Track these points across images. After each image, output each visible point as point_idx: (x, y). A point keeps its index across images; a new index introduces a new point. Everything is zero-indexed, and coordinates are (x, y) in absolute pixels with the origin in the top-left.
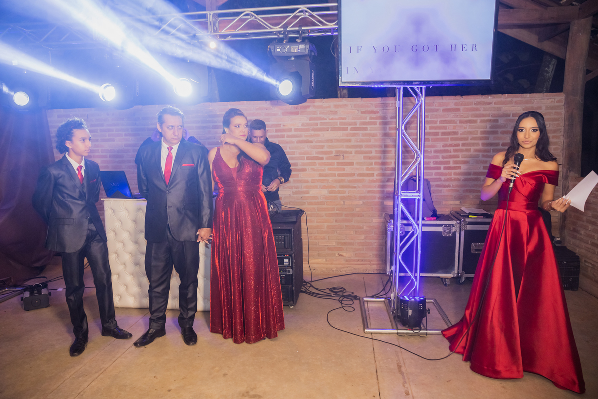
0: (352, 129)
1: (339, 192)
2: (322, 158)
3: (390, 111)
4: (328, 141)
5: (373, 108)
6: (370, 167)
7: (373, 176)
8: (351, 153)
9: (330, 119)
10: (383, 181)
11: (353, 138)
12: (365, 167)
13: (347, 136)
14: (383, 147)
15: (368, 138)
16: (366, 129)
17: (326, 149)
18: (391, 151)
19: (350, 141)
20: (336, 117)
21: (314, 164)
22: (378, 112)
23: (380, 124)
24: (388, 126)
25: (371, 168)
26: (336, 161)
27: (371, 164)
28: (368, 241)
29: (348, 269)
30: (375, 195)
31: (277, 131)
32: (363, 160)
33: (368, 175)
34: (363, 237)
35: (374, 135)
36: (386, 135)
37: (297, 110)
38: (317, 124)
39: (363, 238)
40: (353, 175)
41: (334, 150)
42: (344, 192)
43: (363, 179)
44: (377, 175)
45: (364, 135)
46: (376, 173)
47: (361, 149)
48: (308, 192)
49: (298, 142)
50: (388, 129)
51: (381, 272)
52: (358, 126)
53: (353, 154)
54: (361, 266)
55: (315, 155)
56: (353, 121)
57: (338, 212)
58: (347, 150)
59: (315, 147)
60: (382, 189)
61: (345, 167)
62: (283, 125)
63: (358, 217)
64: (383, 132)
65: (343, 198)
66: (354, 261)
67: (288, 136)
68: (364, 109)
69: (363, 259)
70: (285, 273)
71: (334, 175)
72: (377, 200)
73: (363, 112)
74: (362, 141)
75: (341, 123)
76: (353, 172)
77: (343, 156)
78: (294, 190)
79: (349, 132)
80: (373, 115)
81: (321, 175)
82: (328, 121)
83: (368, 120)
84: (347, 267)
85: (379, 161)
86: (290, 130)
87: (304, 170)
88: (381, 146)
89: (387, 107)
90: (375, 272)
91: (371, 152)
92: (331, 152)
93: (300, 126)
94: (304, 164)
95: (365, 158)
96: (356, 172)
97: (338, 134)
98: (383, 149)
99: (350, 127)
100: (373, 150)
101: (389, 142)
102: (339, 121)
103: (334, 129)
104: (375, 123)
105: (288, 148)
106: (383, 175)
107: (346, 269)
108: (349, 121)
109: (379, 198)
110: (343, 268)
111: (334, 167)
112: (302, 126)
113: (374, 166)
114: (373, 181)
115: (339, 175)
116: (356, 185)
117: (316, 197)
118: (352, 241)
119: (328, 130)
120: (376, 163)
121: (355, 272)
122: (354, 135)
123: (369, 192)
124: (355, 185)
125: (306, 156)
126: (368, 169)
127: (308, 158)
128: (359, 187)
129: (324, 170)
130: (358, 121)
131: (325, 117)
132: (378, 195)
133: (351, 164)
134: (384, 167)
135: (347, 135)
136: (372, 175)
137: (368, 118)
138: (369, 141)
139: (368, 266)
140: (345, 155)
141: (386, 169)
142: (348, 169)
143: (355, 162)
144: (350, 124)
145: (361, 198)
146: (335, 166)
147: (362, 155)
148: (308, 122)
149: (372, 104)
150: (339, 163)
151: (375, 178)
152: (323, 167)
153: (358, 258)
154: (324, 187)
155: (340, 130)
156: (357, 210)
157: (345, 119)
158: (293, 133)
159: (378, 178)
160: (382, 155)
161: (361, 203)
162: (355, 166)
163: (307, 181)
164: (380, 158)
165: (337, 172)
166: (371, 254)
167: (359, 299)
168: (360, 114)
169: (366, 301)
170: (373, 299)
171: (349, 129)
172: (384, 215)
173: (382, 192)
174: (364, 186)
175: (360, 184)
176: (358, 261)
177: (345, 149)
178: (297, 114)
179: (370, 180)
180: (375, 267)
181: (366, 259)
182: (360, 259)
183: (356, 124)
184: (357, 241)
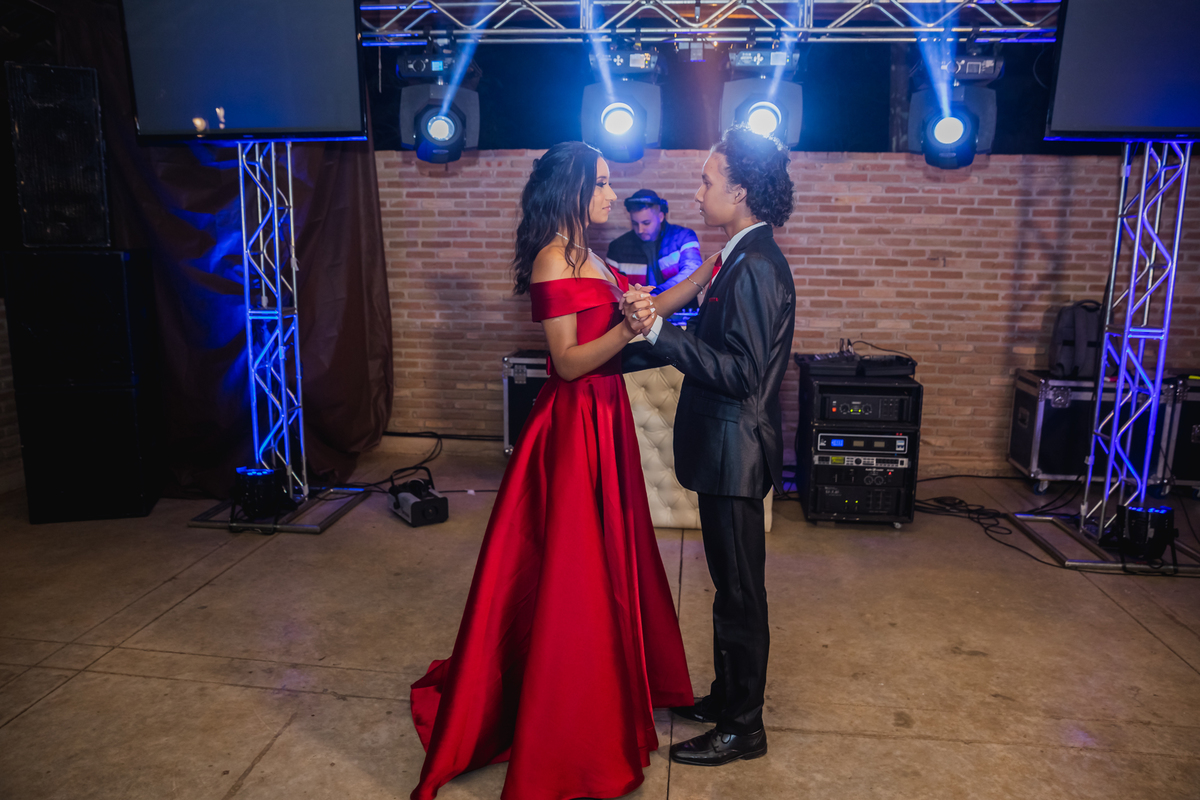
0: (964, 212)
1: (932, 326)
2: (904, 264)
3: (1039, 181)
4: (918, 231)
5: (1007, 175)
6: (992, 282)
7: (997, 299)
8: (959, 255)
9: (924, 191)
10: (1014, 310)
11: (965, 229)
12: (982, 282)
13: (955, 224)
14: (1020, 246)
15: (994, 228)
16: (990, 212)
17: (913, 247)
18: (1033, 254)
19: (958, 233)
20: (937, 188)
21: (889, 273)
22: (1014, 182)
23: (1018, 203)
24: (1031, 209)
25: (994, 284)
26: (929, 270)
27: (995, 277)
28: (978, 418)
29: (940, 468)
30: (997, 333)
31: (824, 209)
32: (981, 270)
33: (987, 297)
34: (969, 410)
35: (1004, 224)
36: (1027, 224)
37: (864, 172)
38: (899, 200)
39: (968, 413)
40: (959, 296)
41: (928, 249)
42: (941, 327)
43: (978, 305)
44: (1003, 298)
45: (987, 223)
46: (1002, 293)
47: (979, 250)
48: (873, 325)
49: (862, 232)
50: (1031, 214)
51: (1001, 475)
52: (976, 206)
53: (963, 257)
54: (965, 463)
55: (891, 257)
56: (967, 197)
57: (926, 363)
58: (953, 249)
59: (893, 242)
60: (1011, 324)
61: (946, 281)
62: (837, 200)
63: (964, 373)
64: (1020, 218)
65: (937, 338)
66: (949, 453)
67: (844, 220)
68: (989, 176)
69: (966, 450)
70: (895, 466)
71: (925, 295)
72: (1000, 344)
73: (987, 181)
74: (982, 234)
75: (945, 201)
76: (959, 291)
77: (944, 260)
78: (848, 320)
79: (958, 216)
80: (1006, 188)
81: (899, 294)
82: (920, 194)
83: (995, 196)
84: (939, 465)
85: (1011, 272)
86: (848, 209)
87: (869, 284)
88: (1015, 245)
89: (1032, 172)
90: (990, 474)
91: (996, 255)
92: (922, 253)
93: (867, 202)
94: (870, 273)
95: (984, 265)
96: (965, 291)
97: (938, 221)
98: (1019, 250)
99: (960, 208)
100: (1001, 251)
101: (1031, 237)
102: (940, 196)
103: (931, 210)
104: (1007, 203)
105: (841, 243)
106: (1015, 298)
107: (937, 468)
108: (961, 196)
109: (1006, 340)
110: (932, 465)
111: (925, 279)
112: (871, 202)
113: (999, 281)
114: (995, 308)
115: (934, 295)
117: (888, 336)
118: (949, 418)
119: (920, 212)
120: (1004, 276)
122: (967, 222)
123: (987, 328)
124: (963, 314)
125: (874, 258)
126: (987, 286)
127: (878, 262)
128: (969, 319)
129: (906, 285)
130: (977, 198)
131: (916, 187)
132: (1002, 335)
133: (958, 275)
134: (1018, 283)
135: (955, 222)
136: (995, 297)
137: (996, 192)
138: (994, 234)
139: (978, 462)
140: (947, 259)
141: (1022, 287)
142: (952, 285)
143: (965, 272)
144: (961, 202)
145: (971, 338)
146: (929, 279)
147: (980, 261)
148: (884, 194)
149: (1005, 167)
150: (934, 274)
151: (1000, 302)
152: (905, 280)
153: (956, 449)
154: (905, 317)
155: (943, 213)
156: (963, 360)
157: (953, 192)
158: (853, 214)
159: (1005, 302)
160: (1016, 262)
161: (970, 348)
162: (965, 280)
163: (873, 305)
164: (1012, 266)
165: (930, 291)
166: (982, 442)
167: (1005, 516)
168: (981, 185)
169: (1020, 519)
170: (1031, 517)
171: (959, 211)
172: (1011, 371)
173: (1011, 329)
174: (978, 318)
175: (972, 314)
176: (957, 453)
177: (948, 248)
178: (863, 179)
179: (989, 306)
180: (990, 465)
181: (971, 450)
182: (960, 450)
183: (972, 202)
184: (958, 418)
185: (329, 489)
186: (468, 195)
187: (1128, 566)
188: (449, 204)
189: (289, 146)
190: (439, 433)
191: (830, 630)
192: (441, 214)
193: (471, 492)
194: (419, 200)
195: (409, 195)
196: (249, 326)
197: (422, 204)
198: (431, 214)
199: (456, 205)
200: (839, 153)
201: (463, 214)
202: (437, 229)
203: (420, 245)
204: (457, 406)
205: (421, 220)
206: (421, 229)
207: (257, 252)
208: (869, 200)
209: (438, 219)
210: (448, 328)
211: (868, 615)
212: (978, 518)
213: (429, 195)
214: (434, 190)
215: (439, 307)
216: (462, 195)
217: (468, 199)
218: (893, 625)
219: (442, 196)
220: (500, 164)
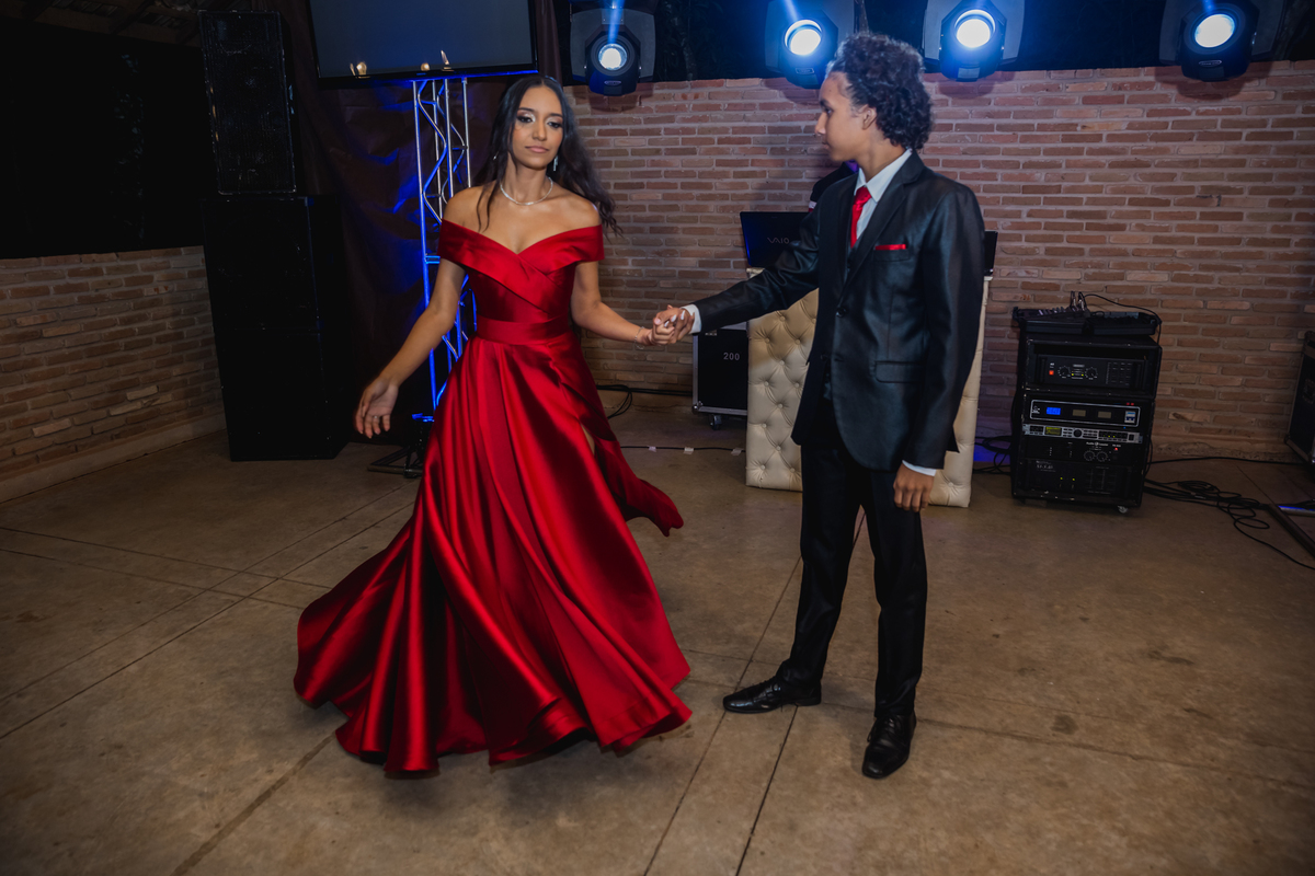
0: (1250, 137)
1: (1197, 279)
2: (1166, 203)
4: (1187, 163)
6: (1282, 224)
7: (1288, 246)
8: (1240, 191)
9: (1198, 113)
11: (1251, 158)
12: (1269, 225)
13: (1237, 153)
15: (1291, 157)
16: (1289, 136)
17: (1179, 183)
19: (1242, 163)
20: (1215, 108)
21: (1146, 215)
25: (1286, 227)
26: (1198, 210)
27: (1288, 218)
28: (1250, 390)
29: (1196, 447)
30: (1284, 288)
31: (1066, 139)
32: (1268, 210)
33: (1274, 243)
34: (1239, 380)
35: (1307, 151)
37: (1121, 93)
38: (1165, 125)
39: (1238, 384)
40: (1237, 241)
41: (1197, 184)
42: (1209, 280)
43: (1261, 253)
44: (1297, 244)
45: (1282, 150)
46: (1296, 238)
47: (1268, 184)
48: (1121, 276)
49: (1113, 165)
51: (1276, 460)
52: (1269, 129)
53: (1246, 194)
54: (1228, 444)
55: (1149, 196)
56: (1258, 117)
57: (1186, 323)
58: (1232, 184)
59: (1152, 178)
60: (1306, 276)
61: (1220, 223)
62: (1084, 127)
63: (1235, 336)
65: (1202, 293)
66: (1209, 431)
67: (1091, 152)
68: (1291, 89)
69: (1231, 428)
70: (1122, 440)
71: (1191, 241)
72: (1287, 301)
74: (1273, 164)
75: (1226, 123)
76: (1236, 236)
77: (1219, 198)
78: (1091, 271)
79: (1243, 142)
81: (1157, 240)
82: (1193, 117)
83: (1299, 114)
84: (1195, 443)
85: (1310, 211)
86: (1098, 138)
87: (1121, 228)
90: (1261, 458)
91: (1292, 190)
92: (1191, 189)
93: (1122, 128)
94: (1120, 215)
95: (1273, 203)
96: (1244, 236)
97: (1215, 149)
99: (1246, 132)
100: (1299, 185)
102: (1220, 119)
103: (1205, 137)
105: (1087, 178)
107: (1191, 447)
108: (1248, 117)
109: (1295, 296)
110: (1185, 444)
111: (1192, 222)
112: (1127, 129)
113: (1293, 223)
114: (1286, 257)
115: (1202, 242)
116: (1241, 266)
117: (1140, 289)
118: (1212, 389)
119: (1190, 139)
120: (1300, 216)
121: (1211, 455)
122: (1254, 150)
123: (1270, 281)
124: (1239, 264)
125: (1128, 196)
126: (1276, 229)
127: (1132, 202)
128: (1248, 270)
129: (1166, 229)
130: (1271, 119)
131: (1189, 109)
132: (1291, 289)
133: (1238, 216)
135: (1237, 151)
136: (1286, 243)
137: (1300, 109)
138: (1291, 163)
139: (1245, 443)
140: (1223, 196)
142: (1226, 228)
143: (1246, 212)
144: (1248, 124)
145: (1248, 294)
146: (1197, 222)
147: (1269, 197)
148: (1145, 119)
150: (1204, 216)
151: (1292, 250)
152: (1166, 224)
153: (1219, 427)
154: (1162, 267)
155: (1222, 139)
156: (1235, 320)
157: (1239, 112)
158: (1104, 144)
159: (1299, 249)
161: (1246, 305)
162: (1246, 222)
163: (1124, 253)
165: (1197, 236)
166: (1254, 419)
167: (1266, 508)
168: (1279, 101)
169: (1285, 512)
170: (1299, 510)
171: (1244, 135)
172: (1301, 335)
173: (1306, 282)
174: (1259, 268)
175: (1251, 264)
176: (1220, 431)
177: (1225, 184)
178: (1120, 100)
179: (1277, 254)
180: (1260, 447)
181: (1239, 428)
182: (1223, 427)
183: (1264, 123)
184: (1223, 389)
186: (662, 132)
188: (642, 142)
189: (465, 82)
190: (631, 386)
191: (1007, 618)
192: (634, 152)
193: (653, 448)
194: (612, 138)
195: (601, 133)
196: (426, 270)
197: (615, 142)
198: (624, 153)
199: (650, 142)
200: (1091, 70)
201: (658, 152)
202: (629, 170)
203: (612, 187)
204: (648, 359)
205: (613, 159)
206: (613, 169)
207: (433, 195)
208: (1124, 126)
209: (631, 158)
210: (641, 275)
211: (1057, 607)
212: (1228, 508)
213: (623, 133)
214: (628, 127)
215: (631, 253)
216: (657, 132)
217: (663, 136)
218: (1084, 620)
219: (635, 133)
220: (696, 97)
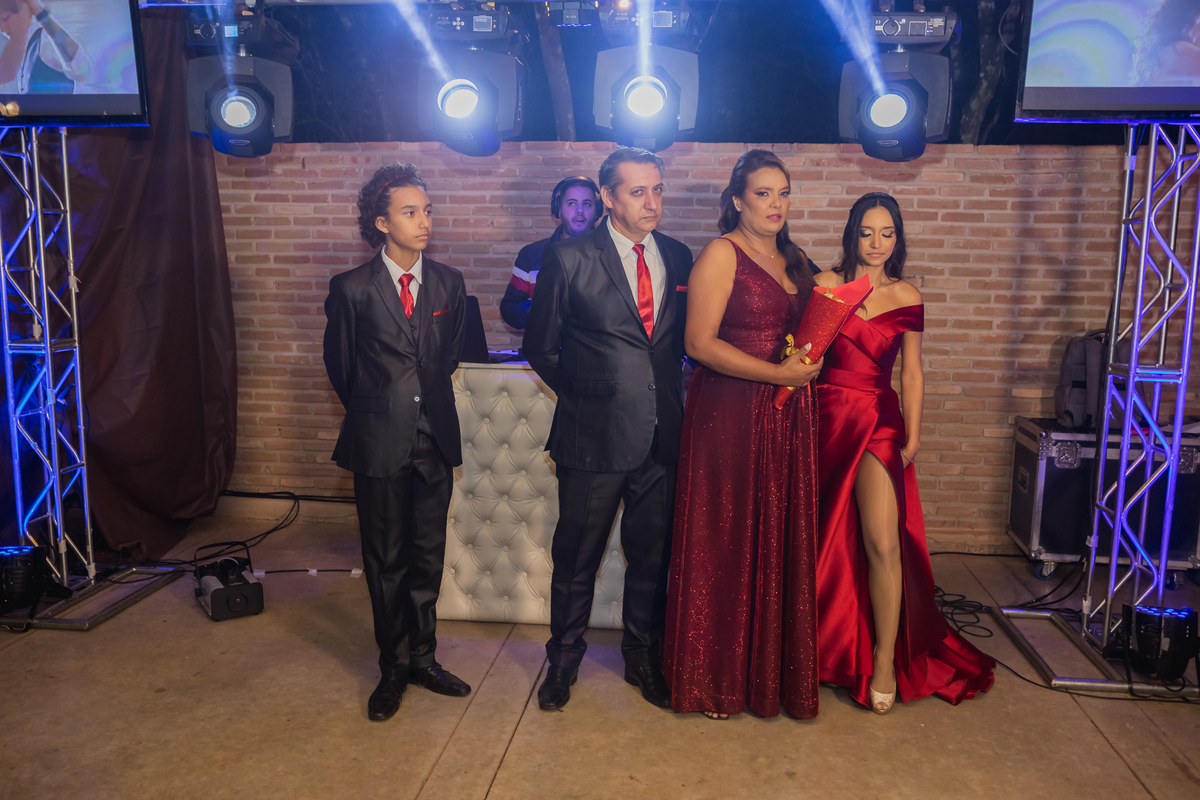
0: (946, 218)
3: (1042, 177)
5: (1001, 170)
6: (983, 306)
7: (991, 328)
8: (941, 272)
10: (1014, 342)
11: (948, 239)
12: (971, 307)
13: (935, 234)
14: (1018, 260)
15: (985, 239)
16: (980, 218)
18: (1035, 271)
19: (940, 244)
20: (911, 188)
22: (1010, 180)
23: (1015, 206)
24: (1032, 213)
25: (987, 309)
27: (988, 300)
28: (969, 479)
30: (991, 372)
32: (969, 291)
33: (978, 325)
34: (957, 468)
35: (998, 233)
36: (1027, 233)
37: (819, 168)
39: (957, 472)
43: (966, 335)
44: (999, 327)
45: (976, 232)
46: (997, 321)
47: (967, 265)
50: (1032, 220)
51: (999, 552)
52: (961, 210)
53: (947, 275)
54: (953, 537)
56: (951, 198)
58: (933, 265)
60: (1010, 359)
63: (950, 421)
64: (1019, 225)
66: (933, 523)
68: (977, 172)
69: (954, 519)
72: (995, 385)
73: (975, 179)
74: (969, 245)
75: (922, 203)
76: (942, 318)
77: (922, 278)
79: (939, 223)
80: (1000, 187)
83: (986, 197)
85: (1008, 293)
88: (1013, 260)
89: (1033, 167)
90: (986, 551)
91: (988, 272)
93: (823, 205)
95: (972, 285)
96: (950, 318)
98: (1018, 265)
99: (941, 212)
100: (994, 267)
101: (1033, 249)
102: (916, 198)
104: (1002, 206)
106: (1014, 326)
108: (942, 198)
109: (1002, 380)
112: (828, 206)
113: (993, 305)
114: (989, 340)
116: (949, 348)
120: (999, 299)
121: (937, 550)
122: (951, 231)
123: (978, 364)
124: (947, 347)
126: (978, 311)
128: (956, 353)
130: (963, 200)
132: (998, 373)
133: (940, 297)
134: (1017, 307)
135: (935, 231)
136: (988, 325)
137: (987, 192)
138: (986, 245)
139: (969, 536)
140: (926, 277)
141: (1022, 313)
143: (949, 294)
144: (944, 205)
145: (958, 378)
147: (968, 279)
148: (845, 196)
149: (998, 160)
151: (994, 332)
153: (942, 519)
155: (919, 219)
156: (949, 405)
157: (932, 192)
159: (1001, 332)
160: (1014, 280)
161: (958, 389)
162: (949, 303)
164: (1009, 287)
166: (975, 510)
167: (989, 611)
168: (968, 183)
169: (1008, 617)
170: (1021, 613)
171: (940, 216)
172: (1011, 420)
173: (1010, 365)
174: (967, 351)
175: (959, 347)
176: (944, 523)
177: (926, 264)
178: (818, 177)
179: (981, 337)
180: (985, 539)
181: (962, 520)
182: (947, 519)
183: (956, 205)
184: (944, 479)
185: (132, 567)
186: (330, 198)
187: (1135, 687)
188: (307, 210)
189: (64, 132)
190: (297, 493)
192: (297, 221)
193: (313, 572)
194: (271, 205)
195: (258, 198)
196: (8, 362)
197: (274, 209)
198: (286, 222)
199: (316, 210)
200: (788, 144)
201: (324, 221)
202: (292, 241)
203: (272, 260)
204: (319, 460)
205: (272, 228)
206: (273, 240)
207: (21, 269)
208: (825, 203)
209: (293, 227)
210: (308, 363)
212: (952, 614)
213: (283, 199)
214: (290, 193)
215: (296, 337)
216: (323, 199)
217: (331, 204)
219: (298, 199)
220: (368, 160)
